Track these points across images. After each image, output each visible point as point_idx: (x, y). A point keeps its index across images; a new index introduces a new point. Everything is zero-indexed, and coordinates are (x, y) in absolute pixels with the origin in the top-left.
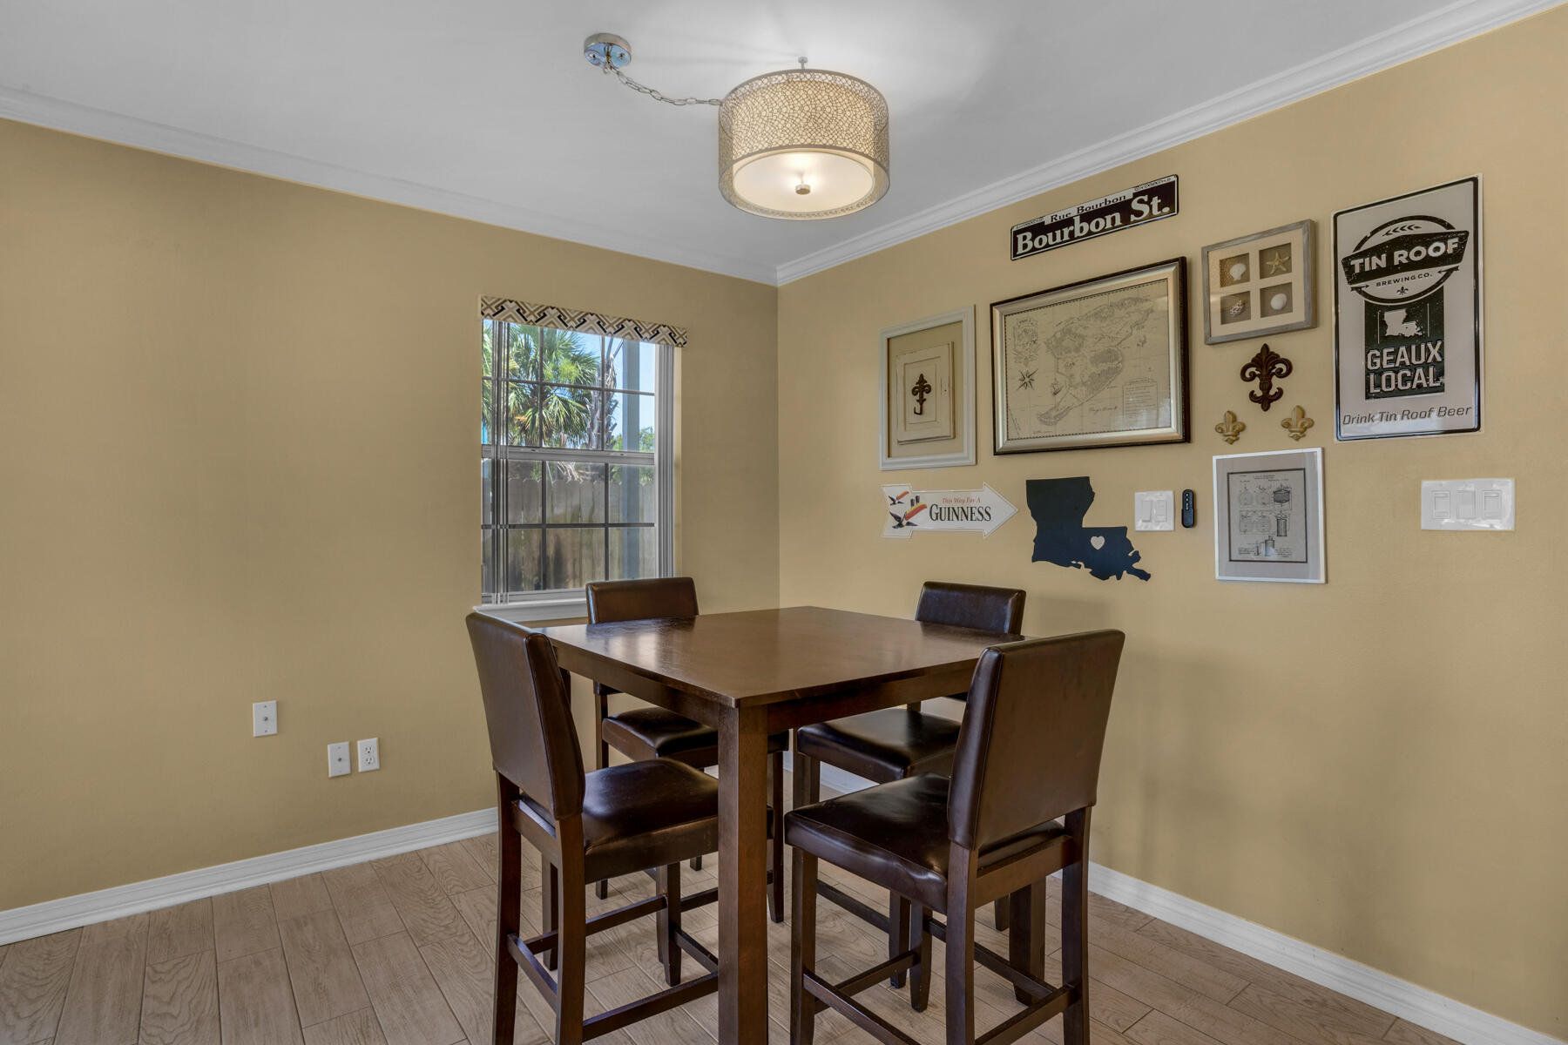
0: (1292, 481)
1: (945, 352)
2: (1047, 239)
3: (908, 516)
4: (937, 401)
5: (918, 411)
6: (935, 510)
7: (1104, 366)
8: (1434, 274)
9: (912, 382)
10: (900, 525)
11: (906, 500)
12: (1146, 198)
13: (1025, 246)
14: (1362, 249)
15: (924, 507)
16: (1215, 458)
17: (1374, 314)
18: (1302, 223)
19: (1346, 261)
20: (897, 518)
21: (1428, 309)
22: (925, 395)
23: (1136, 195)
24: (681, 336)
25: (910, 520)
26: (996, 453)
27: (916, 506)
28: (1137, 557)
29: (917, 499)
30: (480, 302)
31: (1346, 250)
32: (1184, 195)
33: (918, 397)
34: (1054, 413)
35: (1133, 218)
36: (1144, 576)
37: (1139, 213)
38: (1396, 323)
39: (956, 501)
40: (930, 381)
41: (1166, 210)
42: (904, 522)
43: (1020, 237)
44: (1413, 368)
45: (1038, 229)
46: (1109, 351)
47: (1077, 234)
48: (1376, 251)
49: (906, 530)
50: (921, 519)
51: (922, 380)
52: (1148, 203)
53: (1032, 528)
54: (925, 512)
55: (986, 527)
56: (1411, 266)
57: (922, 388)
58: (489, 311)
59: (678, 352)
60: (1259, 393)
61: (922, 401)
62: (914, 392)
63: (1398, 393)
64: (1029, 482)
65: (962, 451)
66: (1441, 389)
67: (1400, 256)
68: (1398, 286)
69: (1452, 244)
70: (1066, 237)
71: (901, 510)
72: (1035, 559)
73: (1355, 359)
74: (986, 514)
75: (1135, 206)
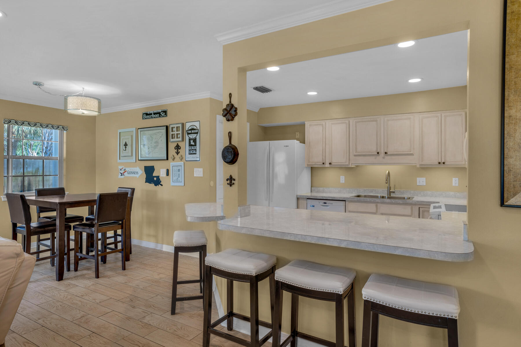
0: (180, 168)
1: (130, 137)
2: (148, 116)
3: (123, 173)
4: (129, 147)
5: (125, 150)
6: (128, 172)
7: (156, 144)
8: (196, 135)
9: (124, 143)
10: (122, 175)
11: (123, 169)
12: (163, 112)
13: (145, 117)
14: (189, 129)
15: (126, 171)
16: (171, 163)
17: (190, 140)
18: (181, 123)
19: (187, 131)
20: (121, 174)
21: (195, 140)
22: (127, 146)
23: (162, 111)
24: (66, 128)
25: (124, 174)
26: (139, 160)
27: (125, 171)
28: (161, 182)
29: (125, 169)
30: (3, 120)
31: (187, 129)
32: (168, 113)
34: (149, 153)
35: (161, 116)
36: (162, 185)
37: (162, 115)
38: (192, 143)
39: (132, 170)
41: (165, 116)
42: (123, 175)
43: (144, 115)
44: (193, 150)
45: (147, 114)
46: (156, 141)
47: (153, 117)
48: (190, 130)
49: (123, 176)
50: (126, 174)
51: (126, 143)
52: (163, 113)
53: (145, 176)
54: (126, 172)
55: (137, 176)
56: (193, 133)
57: (126, 145)
58: (6, 122)
59: (65, 132)
60: (177, 152)
61: (126, 148)
62: (124, 145)
63: (192, 154)
64: (145, 166)
65: (133, 159)
66: (196, 154)
67: (193, 131)
68: (192, 136)
69: (197, 131)
70: (151, 117)
71: (122, 172)
72: (145, 182)
73: (188, 147)
74: (137, 173)
75: (161, 114)
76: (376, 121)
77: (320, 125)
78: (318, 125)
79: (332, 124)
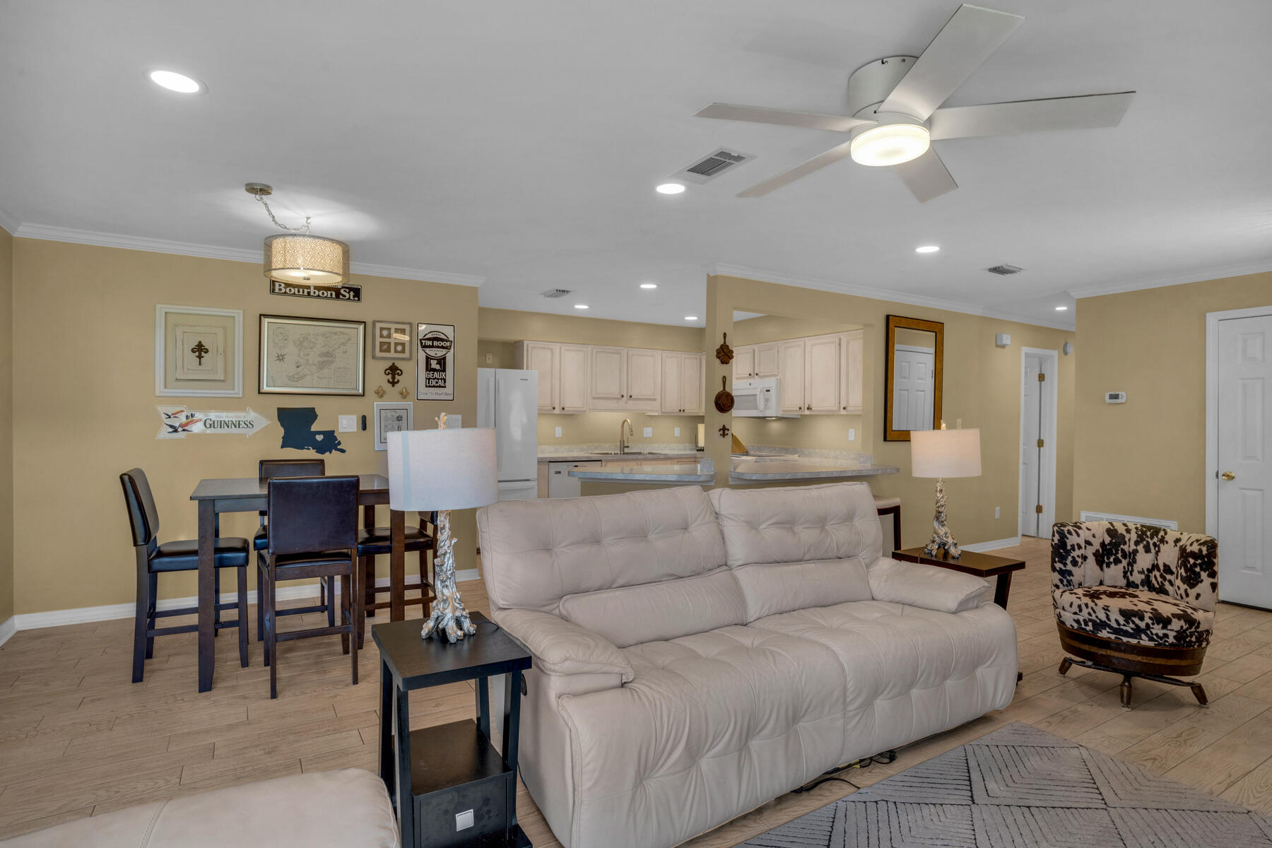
0: (403, 413)
1: (219, 332)
2: (293, 289)
3: (183, 426)
4: (214, 359)
5: (197, 363)
6: (208, 422)
7: (324, 359)
8: (444, 351)
9: (192, 345)
10: (176, 431)
11: (182, 416)
12: (348, 291)
13: (279, 288)
14: (426, 337)
15: (198, 420)
16: (375, 403)
17: (428, 359)
18: (409, 323)
19: (421, 340)
20: (172, 427)
21: (442, 361)
22: (203, 354)
23: (343, 287)
25: (186, 428)
26: (259, 394)
27: (191, 419)
28: (339, 443)
29: (193, 415)
31: (421, 337)
32: (363, 294)
33: (197, 354)
34: (296, 376)
35: (341, 297)
36: (343, 451)
37: (344, 296)
38: (434, 364)
39: (227, 417)
40: (206, 345)
41: (356, 299)
42: (180, 429)
43: (277, 284)
44: (438, 379)
46: (328, 352)
47: (312, 294)
48: (429, 339)
49: (182, 434)
50: (195, 427)
51: (200, 344)
52: (349, 293)
53: (281, 431)
54: (200, 423)
55: (249, 431)
56: (438, 347)
57: (200, 349)
60: (391, 380)
61: (200, 357)
62: (193, 351)
63: (434, 386)
64: (279, 409)
65: (233, 389)
66: (445, 387)
67: (436, 343)
68: (435, 352)
69: (448, 344)
70: (306, 293)
71: (178, 421)
72: (282, 447)
73: (423, 374)
74: (250, 425)
75: (342, 291)
76: (620, 354)
77: (548, 349)
78: (544, 348)
79: (567, 350)
